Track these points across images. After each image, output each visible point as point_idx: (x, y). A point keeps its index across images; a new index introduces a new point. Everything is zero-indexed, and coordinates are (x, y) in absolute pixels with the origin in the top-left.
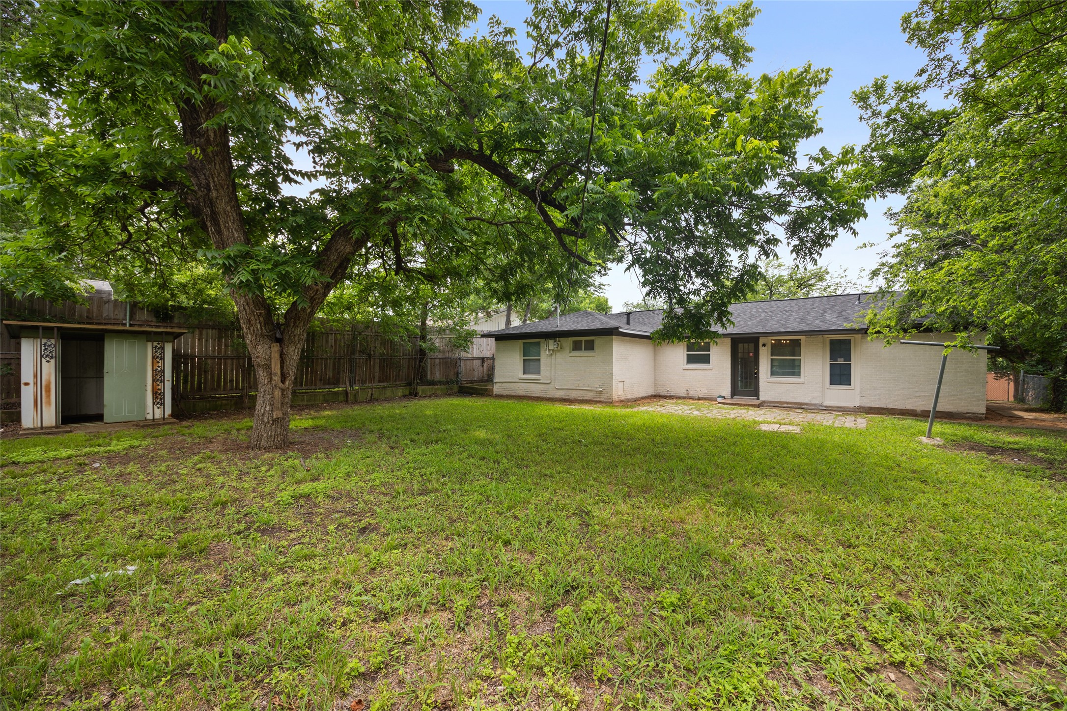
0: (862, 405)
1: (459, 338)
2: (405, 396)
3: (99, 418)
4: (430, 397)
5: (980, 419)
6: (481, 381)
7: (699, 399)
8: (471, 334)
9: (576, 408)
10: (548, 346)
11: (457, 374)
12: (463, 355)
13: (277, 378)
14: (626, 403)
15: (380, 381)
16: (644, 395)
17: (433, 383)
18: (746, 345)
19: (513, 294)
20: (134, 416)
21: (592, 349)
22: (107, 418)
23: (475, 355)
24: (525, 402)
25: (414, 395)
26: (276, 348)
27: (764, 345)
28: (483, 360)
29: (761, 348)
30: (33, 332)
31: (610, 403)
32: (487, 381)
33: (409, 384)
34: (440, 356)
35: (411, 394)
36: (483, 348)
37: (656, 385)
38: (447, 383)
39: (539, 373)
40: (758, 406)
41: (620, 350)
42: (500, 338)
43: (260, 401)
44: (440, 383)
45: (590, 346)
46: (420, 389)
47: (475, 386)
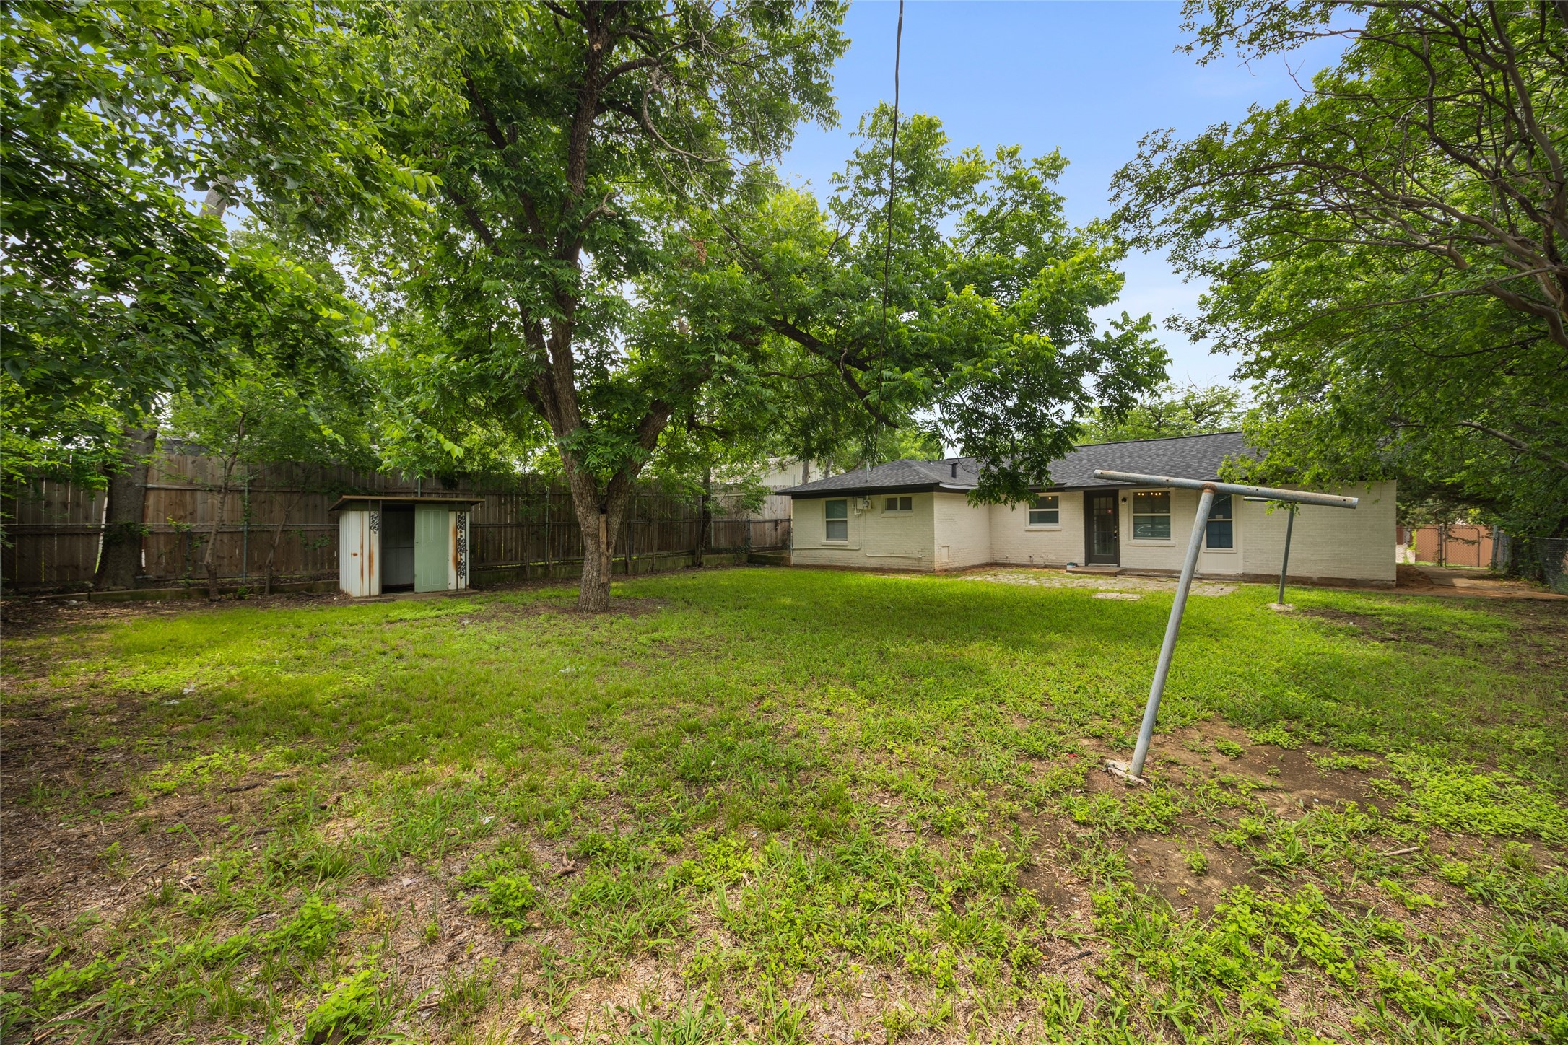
0: (1247, 571)
1: (749, 497)
2: (687, 567)
3: (410, 588)
4: (716, 567)
5: (1389, 587)
6: (774, 548)
7: (1046, 567)
8: (764, 491)
9: (890, 578)
10: (856, 505)
11: (746, 540)
12: (753, 516)
13: (603, 546)
14: (949, 572)
15: (659, 550)
16: (976, 563)
17: (718, 551)
18: (1103, 499)
19: (815, 450)
20: (438, 587)
21: (910, 508)
22: (417, 589)
23: (767, 517)
24: (829, 572)
25: (697, 565)
26: (603, 518)
27: (1124, 500)
28: (776, 522)
29: (1121, 504)
30: (360, 505)
31: (931, 572)
32: (781, 548)
33: (692, 553)
34: (726, 518)
35: (694, 564)
36: (775, 508)
37: (991, 551)
38: (735, 551)
39: (845, 538)
40: (1115, 575)
41: (942, 509)
42: (800, 495)
43: (587, 568)
44: (727, 551)
45: (907, 505)
46: (704, 558)
47: (767, 553)
